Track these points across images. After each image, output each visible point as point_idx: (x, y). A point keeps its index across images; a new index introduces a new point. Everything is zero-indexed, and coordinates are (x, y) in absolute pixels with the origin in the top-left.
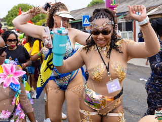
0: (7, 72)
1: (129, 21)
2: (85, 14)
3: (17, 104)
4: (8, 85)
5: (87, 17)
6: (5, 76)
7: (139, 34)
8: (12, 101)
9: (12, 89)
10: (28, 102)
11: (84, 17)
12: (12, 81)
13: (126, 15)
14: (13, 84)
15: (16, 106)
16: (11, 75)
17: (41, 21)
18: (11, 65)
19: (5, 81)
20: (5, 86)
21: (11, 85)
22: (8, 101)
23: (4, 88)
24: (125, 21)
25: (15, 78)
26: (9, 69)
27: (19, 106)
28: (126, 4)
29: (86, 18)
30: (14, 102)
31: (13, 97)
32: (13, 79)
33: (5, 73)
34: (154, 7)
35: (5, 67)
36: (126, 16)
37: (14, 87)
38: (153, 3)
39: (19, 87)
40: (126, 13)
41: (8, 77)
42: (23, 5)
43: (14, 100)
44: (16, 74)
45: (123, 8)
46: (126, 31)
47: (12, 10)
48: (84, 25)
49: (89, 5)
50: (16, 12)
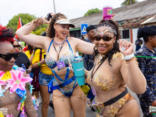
0: (15, 78)
1: (127, 29)
2: (82, 22)
3: (22, 109)
4: (15, 90)
5: (86, 25)
6: (12, 82)
7: (136, 41)
8: (18, 106)
9: (18, 95)
10: (33, 108)
11: (83, 26)
12: (18, 87)
13: (123, 23)
14: (20, 90)
15: (21, 112)
16: (18, 82)
17: (40, 29)
18: (19, 72)
19: (12, 87)
20: (12, 91)
21: (17, 90)
22: (13, 107)
23: (11, 93)
24: (123, 29)
25: (22, 84)
26: (17, 75)
27: (23, 111)
28: (122, 13)
29: (84, 27)
30: (19, 107)
31: (19, 103)
32: (20, 85)
33: (12, 79)
34: (150, 16)
35: (13, 73)
36: (123, 25)
37: (20, 93)
38: (148, 12)
39: (25, 93)
40: (123, 22)
41: (15, 83)
42: (23, 14)
43: (19, 105)
44: (23, 80)
45: (119, 17)
46: (123, 38)
47: (12, 20)
48: (83, 33)
49: (85, 14)
50: (16, 21)
